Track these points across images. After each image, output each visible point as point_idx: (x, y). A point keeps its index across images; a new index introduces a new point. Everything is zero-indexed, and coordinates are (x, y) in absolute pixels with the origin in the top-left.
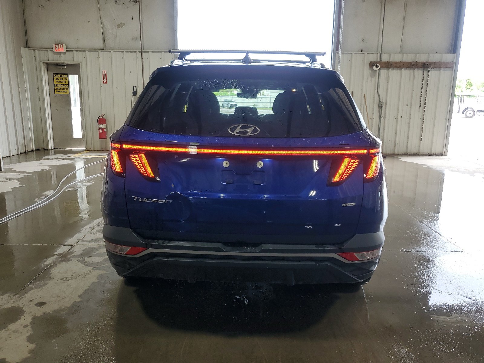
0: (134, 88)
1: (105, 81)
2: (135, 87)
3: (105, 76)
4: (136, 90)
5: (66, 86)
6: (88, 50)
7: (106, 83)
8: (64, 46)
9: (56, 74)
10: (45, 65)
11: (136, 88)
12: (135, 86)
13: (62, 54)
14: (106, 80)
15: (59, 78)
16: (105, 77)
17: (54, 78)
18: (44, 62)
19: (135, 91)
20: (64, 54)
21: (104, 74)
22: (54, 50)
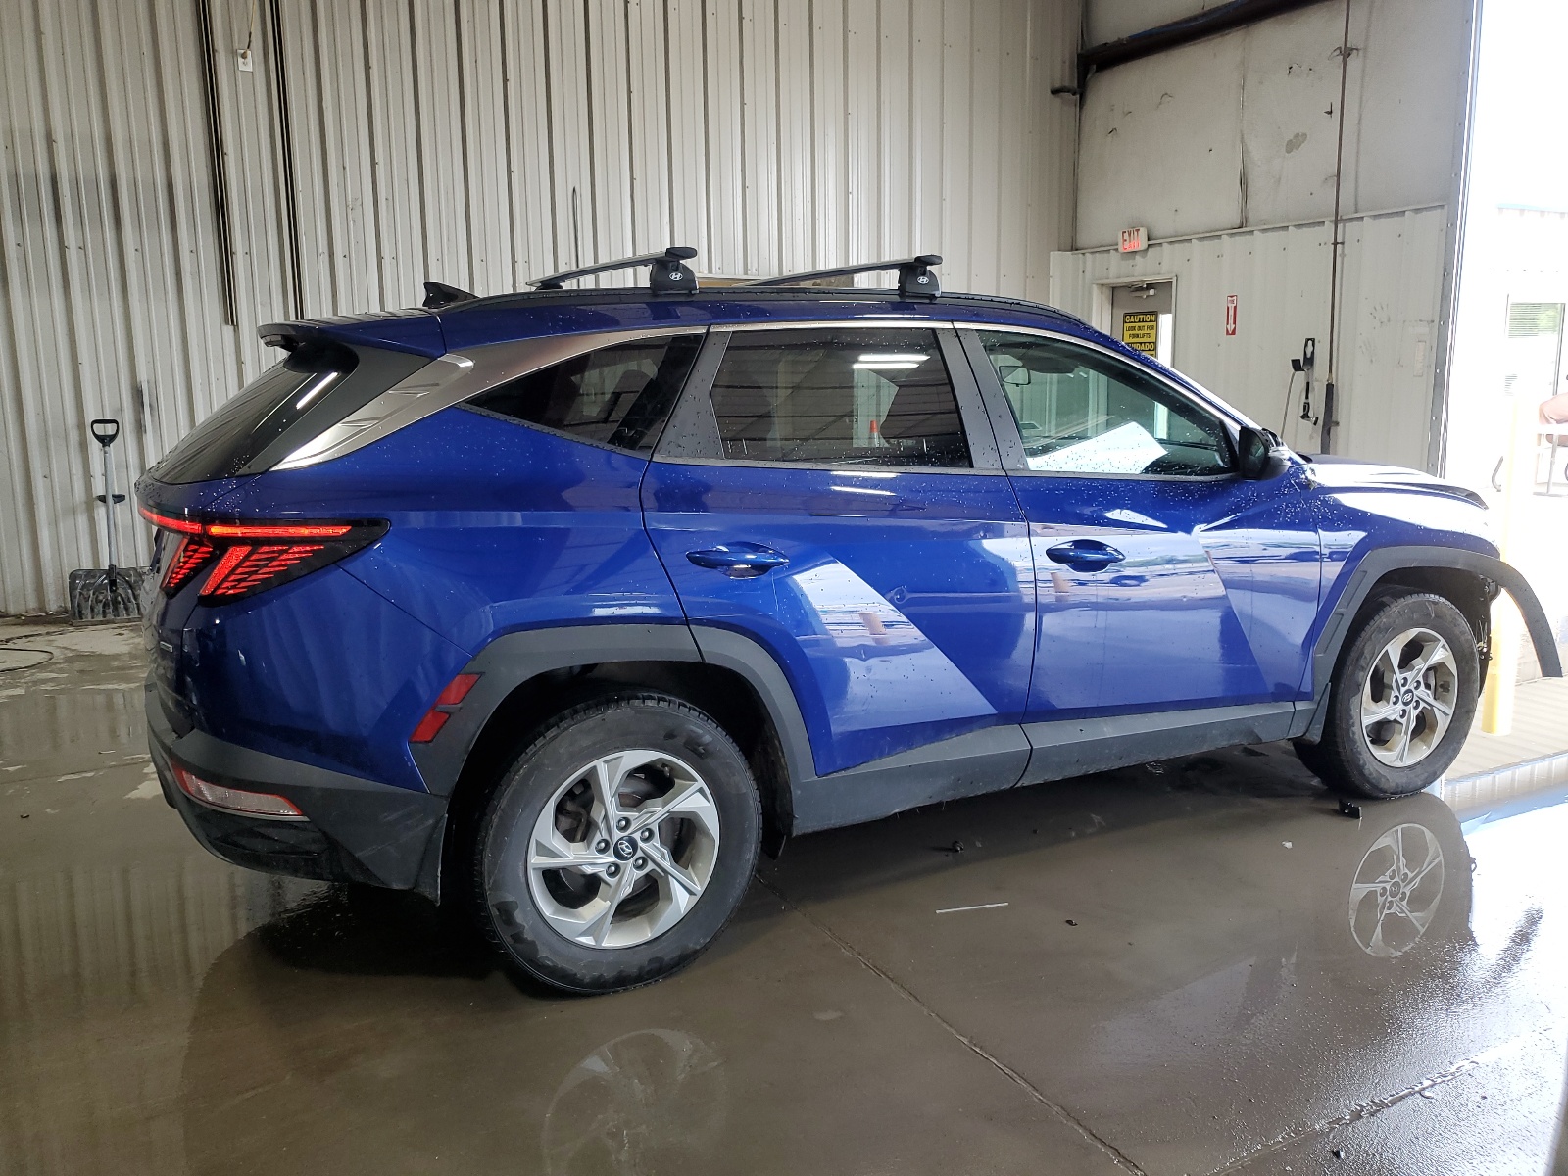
0: (1306, 345)
1: (1231, 327)
2: (1310, 342)
3: (1231, 312)
4: (1313, 353)
5: (1150, 347)
6: (1197, 236)
7: (1233, 333)
8: (1143, 233)
9: (1130, 314)
10: (1108, 292)
11: (1313, 345)
12: (1309, 339)
13: (1137, 257)
14: (1235, 323)
15: (1137, 325)
16: (1233, 315)
17: (1126, 325)
18: (1103, 285)
19: (1309, 355)
20: (1143, 257)
21: (1230, 305)
22: (1121, 250)
